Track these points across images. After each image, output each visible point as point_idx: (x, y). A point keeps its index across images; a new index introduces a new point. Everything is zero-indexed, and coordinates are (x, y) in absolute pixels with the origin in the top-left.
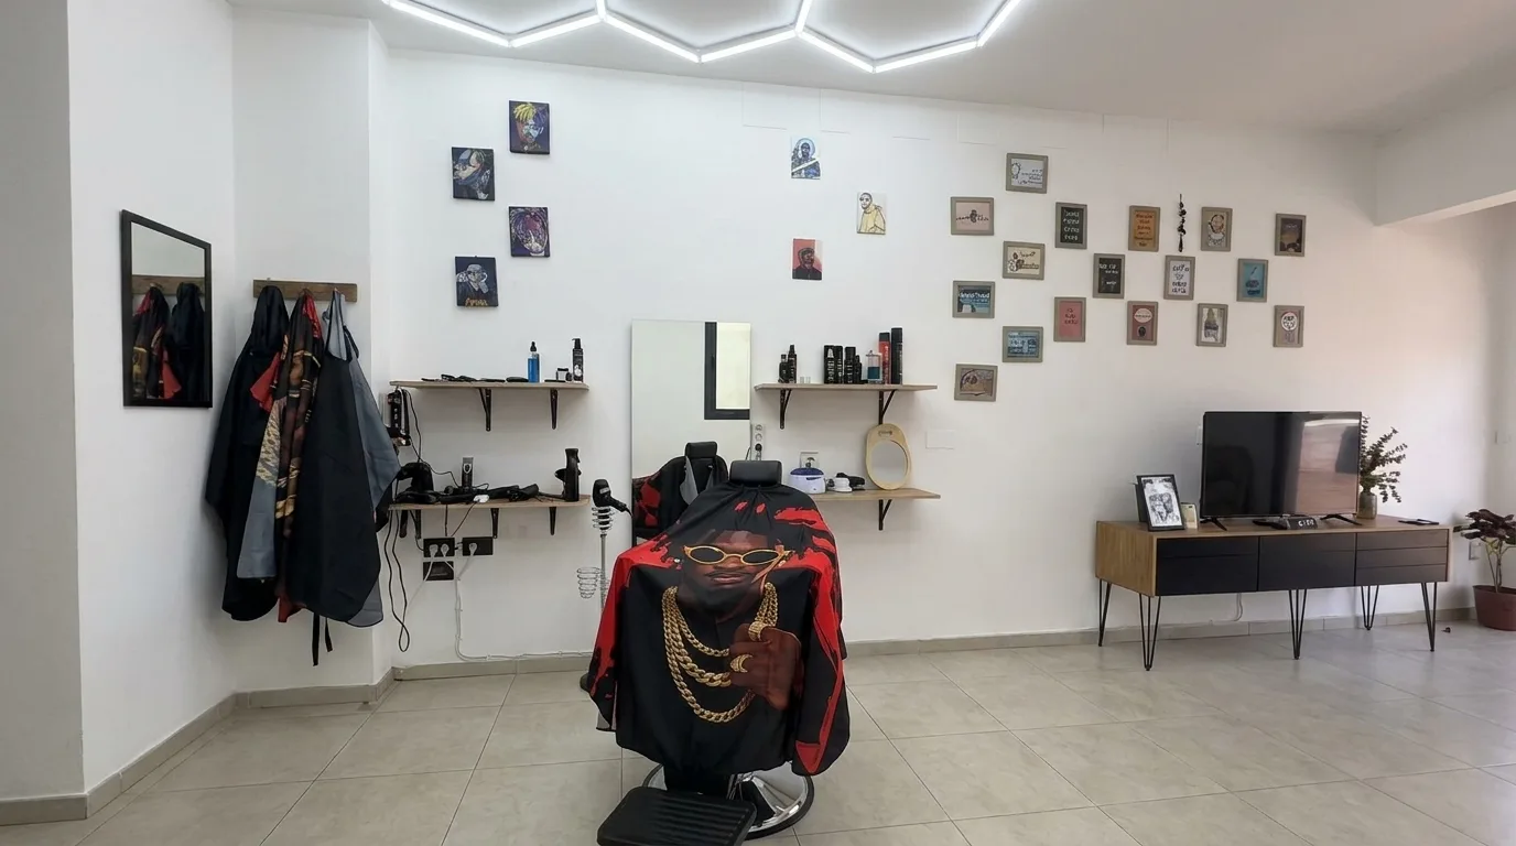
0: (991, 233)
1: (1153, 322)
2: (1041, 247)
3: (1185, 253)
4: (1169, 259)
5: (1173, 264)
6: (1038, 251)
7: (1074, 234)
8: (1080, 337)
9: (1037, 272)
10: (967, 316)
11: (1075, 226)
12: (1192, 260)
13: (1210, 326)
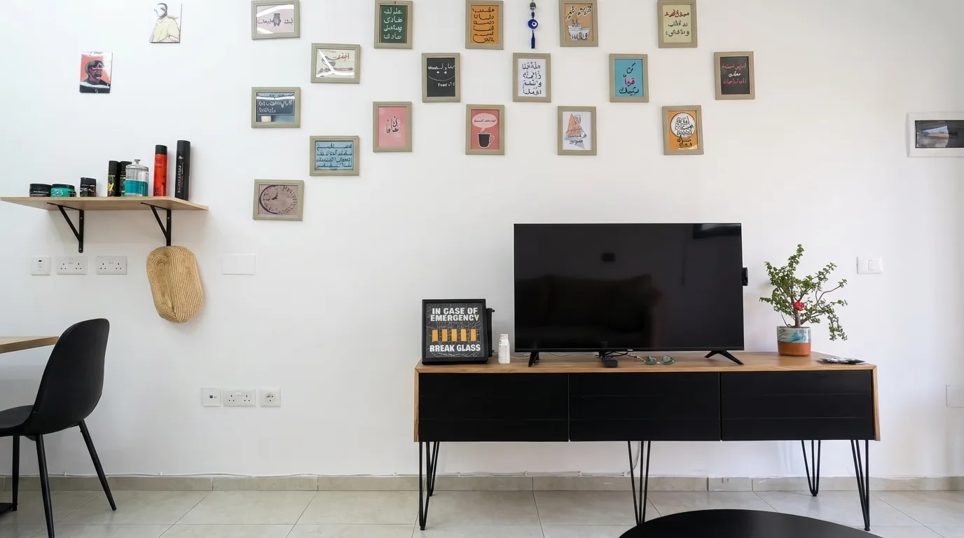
0: (297, 35)
1: (499, 127)
2: (357, 49)
3: (540, 49)
4: (517, 56)
5: (522, 62)
6: (352, 53)
7: (398, 34)
8: (406, 146)
9: (352, 74)
10: (265, 126)
11: (398, 25)
12: (547, 57)
13: (575, 131)
